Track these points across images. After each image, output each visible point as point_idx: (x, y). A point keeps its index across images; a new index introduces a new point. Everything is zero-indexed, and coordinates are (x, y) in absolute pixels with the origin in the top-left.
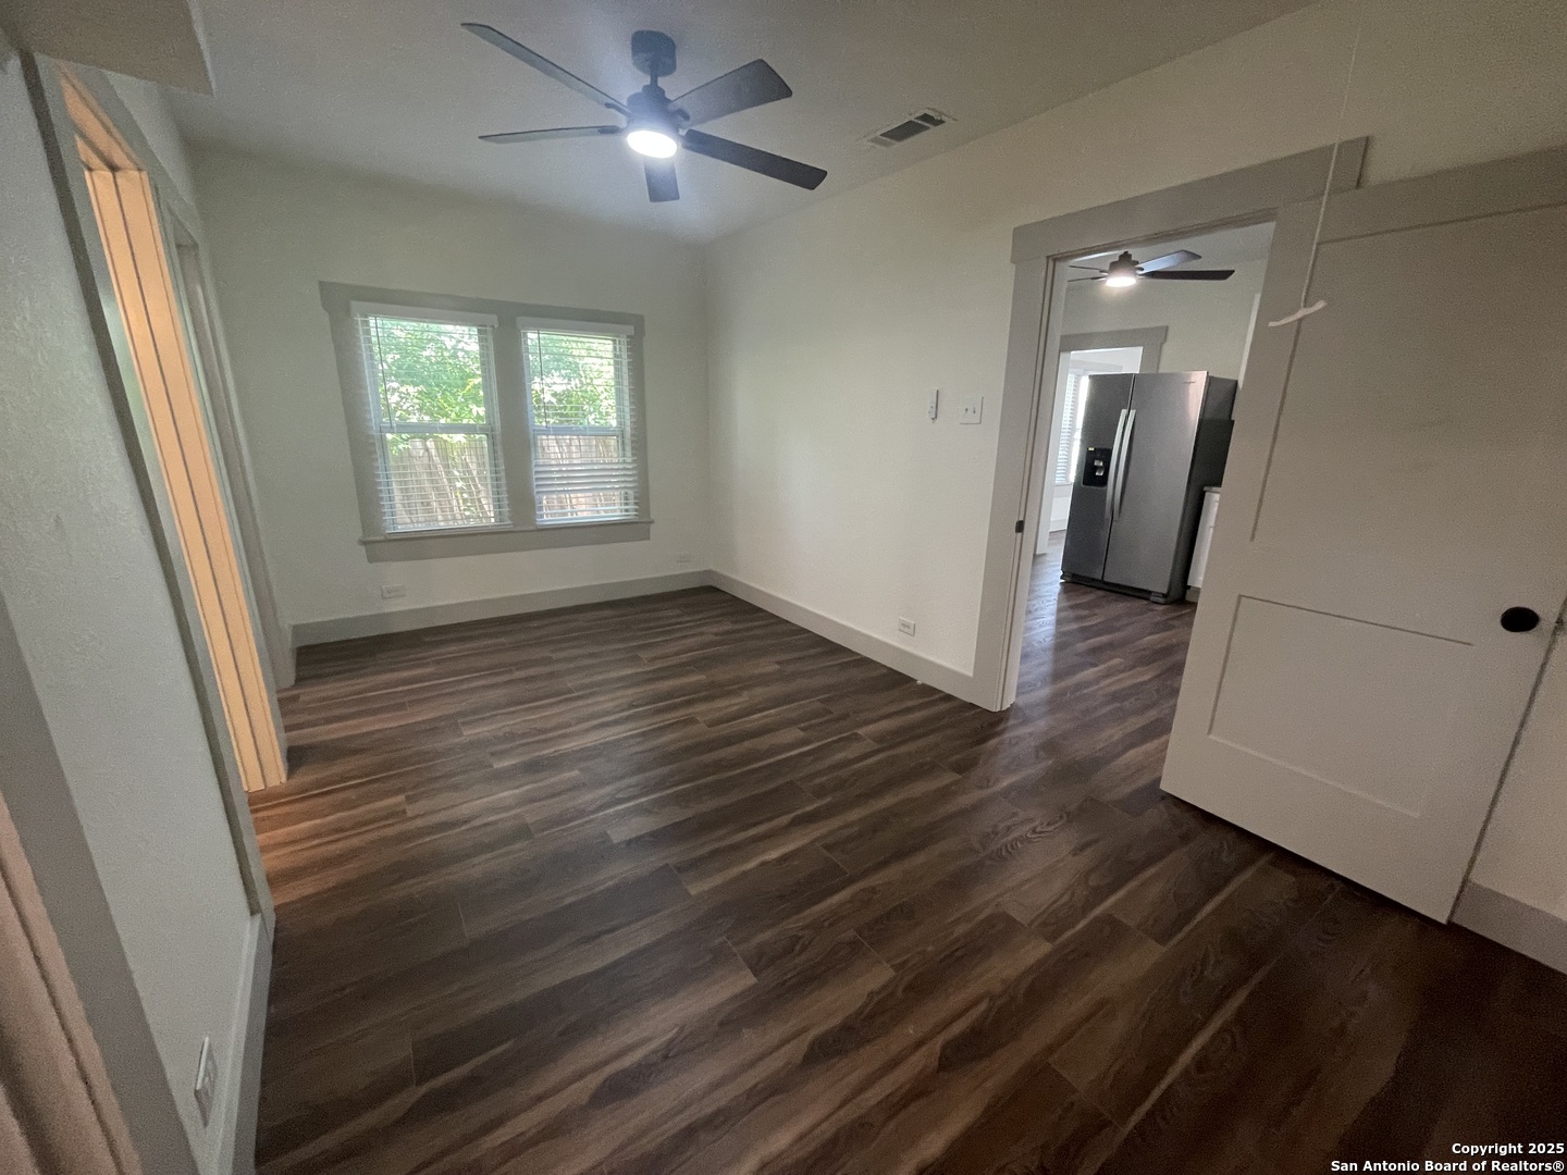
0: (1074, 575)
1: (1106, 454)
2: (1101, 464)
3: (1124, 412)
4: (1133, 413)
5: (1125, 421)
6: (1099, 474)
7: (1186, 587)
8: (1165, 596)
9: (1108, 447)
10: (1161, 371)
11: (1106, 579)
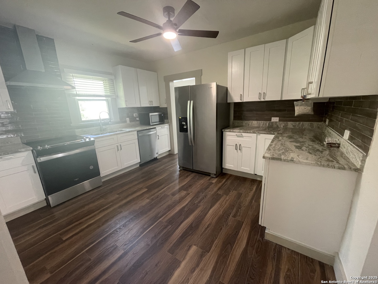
0: (183, 167)
1: (185, 119)
2: (185, 124)
3: (189, 102)
4: (192, 102)
5: (190, 105)
6: (185, 127)
7: (222, 168)
8: (215, 175)
9: (186, 117)
10: (202, 83)
11: (194, 169)
